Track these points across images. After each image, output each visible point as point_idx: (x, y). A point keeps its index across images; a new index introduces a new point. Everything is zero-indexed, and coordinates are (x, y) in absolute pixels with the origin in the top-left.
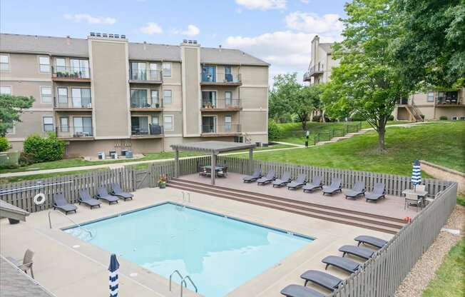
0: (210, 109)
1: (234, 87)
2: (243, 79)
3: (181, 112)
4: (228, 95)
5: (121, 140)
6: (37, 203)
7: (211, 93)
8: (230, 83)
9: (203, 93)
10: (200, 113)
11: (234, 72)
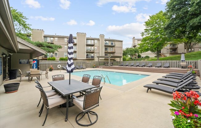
0: (107, 52)
1: (114, 46)
2: (116, 44)
3: (99, 53)
4: (112, 49)
5: (84, 59)
6: (58, 67)
7: (107, 48)
8: (112, 45)
9: (105, 48)
10: (104, 53)
11: (113, 42)
